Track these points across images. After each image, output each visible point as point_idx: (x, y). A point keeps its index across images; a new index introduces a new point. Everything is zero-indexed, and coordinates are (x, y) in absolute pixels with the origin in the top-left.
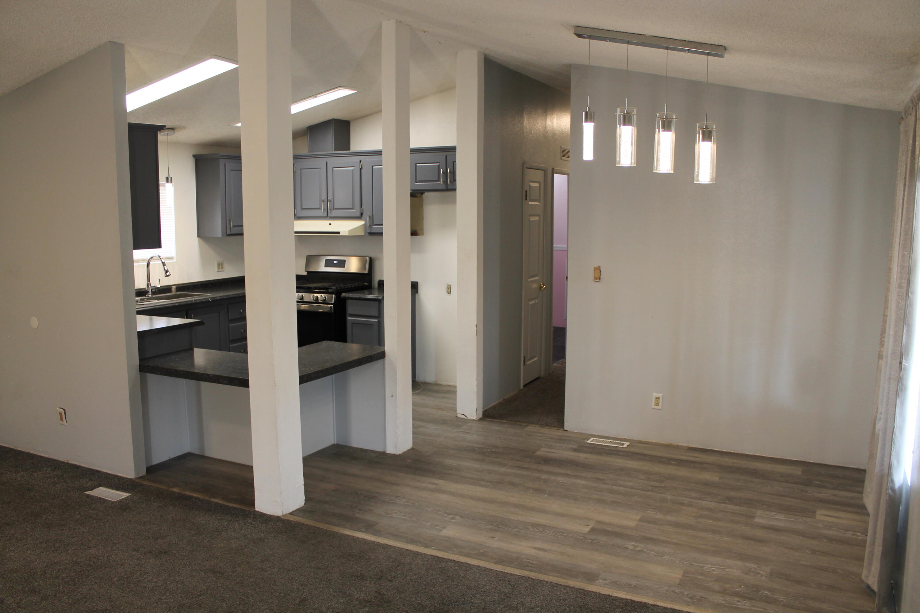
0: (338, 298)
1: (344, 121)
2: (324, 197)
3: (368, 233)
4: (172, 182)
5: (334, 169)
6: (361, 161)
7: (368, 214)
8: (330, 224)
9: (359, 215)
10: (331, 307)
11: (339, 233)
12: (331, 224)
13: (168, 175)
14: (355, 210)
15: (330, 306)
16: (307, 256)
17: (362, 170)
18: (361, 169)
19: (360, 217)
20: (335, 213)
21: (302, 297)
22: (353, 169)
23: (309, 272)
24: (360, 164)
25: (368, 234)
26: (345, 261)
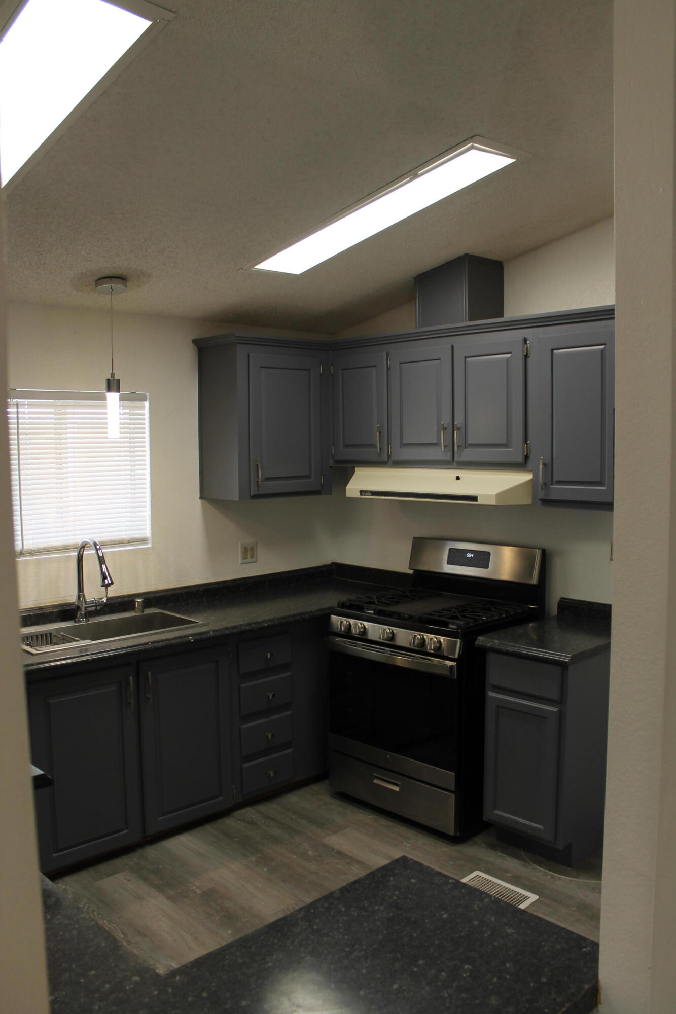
0: (469, 647)
1: (491, 260)
2: (446, 420)
3: (540, 500)
4: (118, 391)
5: (468, 359)
6: (525, 340)
7: (542, 457)
8: (458, 478)
9: (520, 459)
10: (452, 667)
11: (474, 498)
12: (460, 477)
13: (113, 375)
14: (511, 449)
15: (450, 663)
16: (414, 538)
17: (530, 360)
18: (526, 356)
19: (521, 465)
20: (468, 454)
21: (391, 635)
22: (508, 360)
23: (416, 571)
24: (523, 347)
25: (540, 502)
26: (488, 554)
